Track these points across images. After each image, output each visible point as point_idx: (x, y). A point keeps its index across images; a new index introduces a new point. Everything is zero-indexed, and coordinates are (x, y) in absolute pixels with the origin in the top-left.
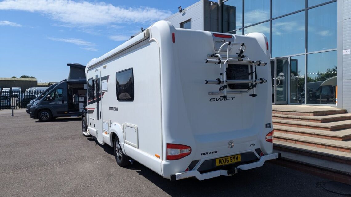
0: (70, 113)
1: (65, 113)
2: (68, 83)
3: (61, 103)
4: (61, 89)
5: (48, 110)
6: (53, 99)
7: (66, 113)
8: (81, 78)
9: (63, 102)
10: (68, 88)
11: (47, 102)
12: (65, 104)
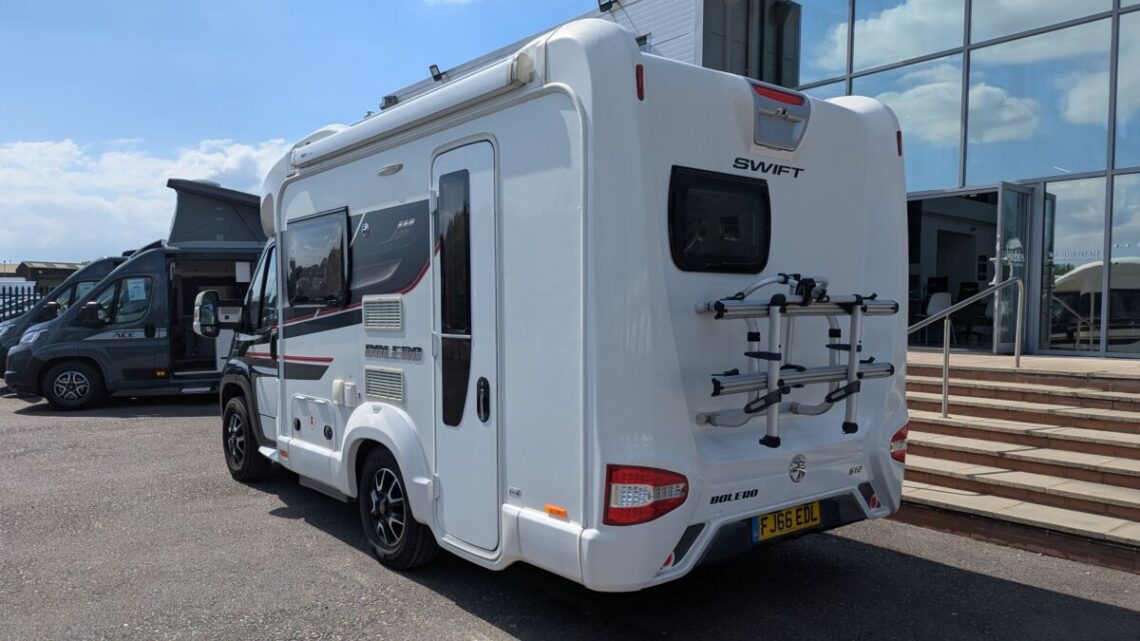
0: (176, 374)
1: (159, 374)
2: (169, 255)
3: (140, 334)
4: (142, 280)
5: (87, 363)
6: (107, 320)
7: (161, 377)
8: (224, 239)
9: (150, 330)
10: (172, 278)
11: (81, 329)
12: (159, 339)
